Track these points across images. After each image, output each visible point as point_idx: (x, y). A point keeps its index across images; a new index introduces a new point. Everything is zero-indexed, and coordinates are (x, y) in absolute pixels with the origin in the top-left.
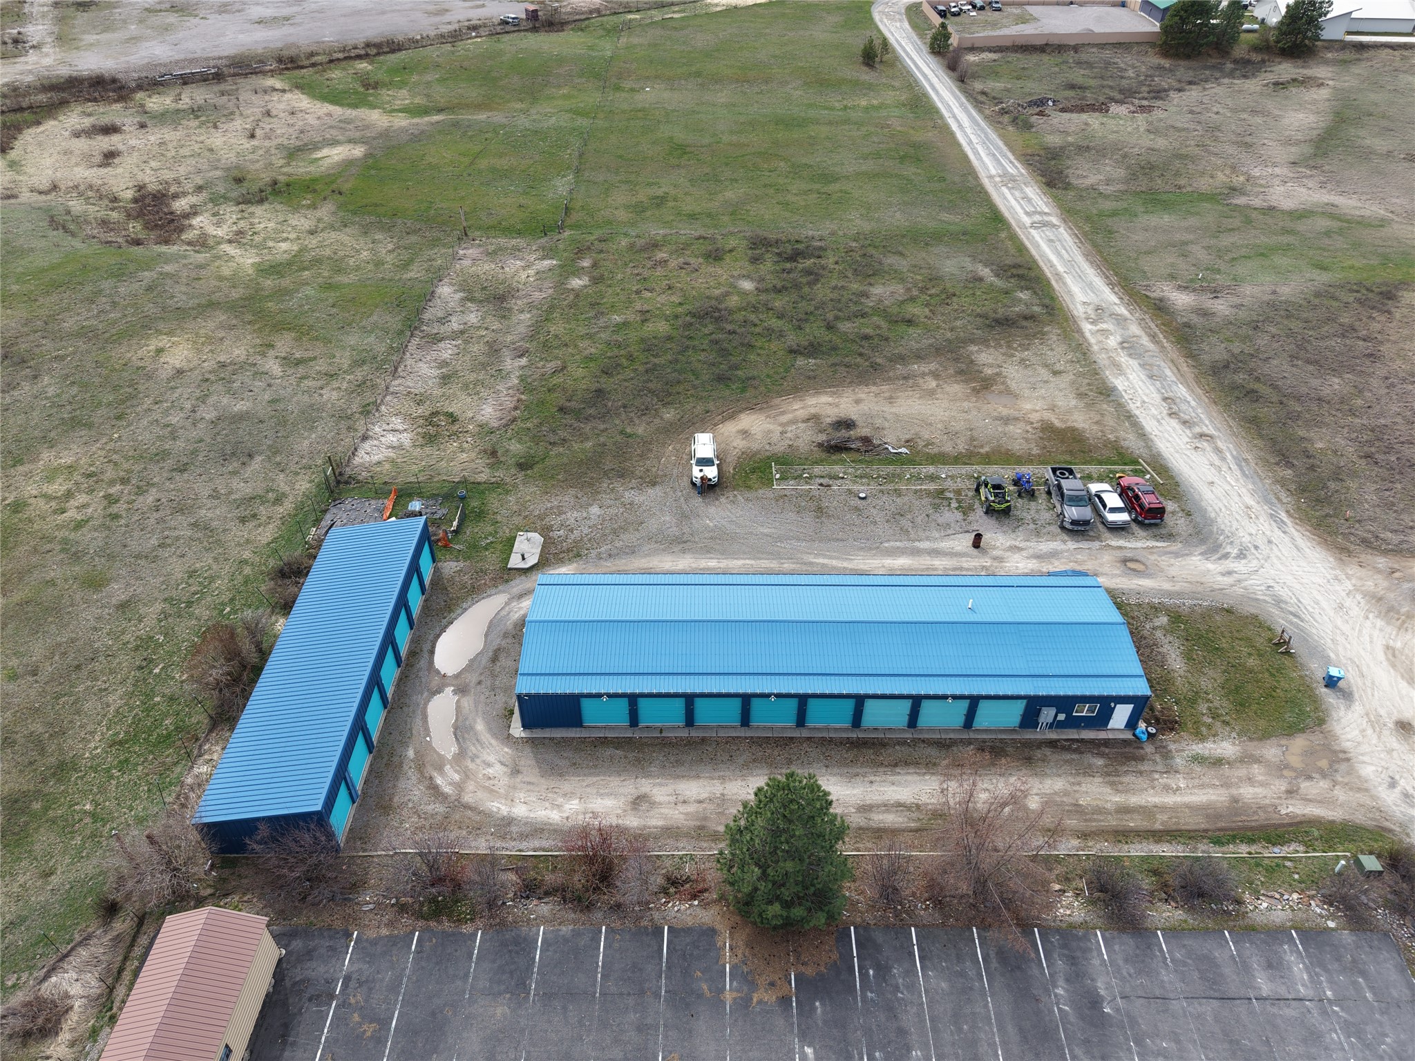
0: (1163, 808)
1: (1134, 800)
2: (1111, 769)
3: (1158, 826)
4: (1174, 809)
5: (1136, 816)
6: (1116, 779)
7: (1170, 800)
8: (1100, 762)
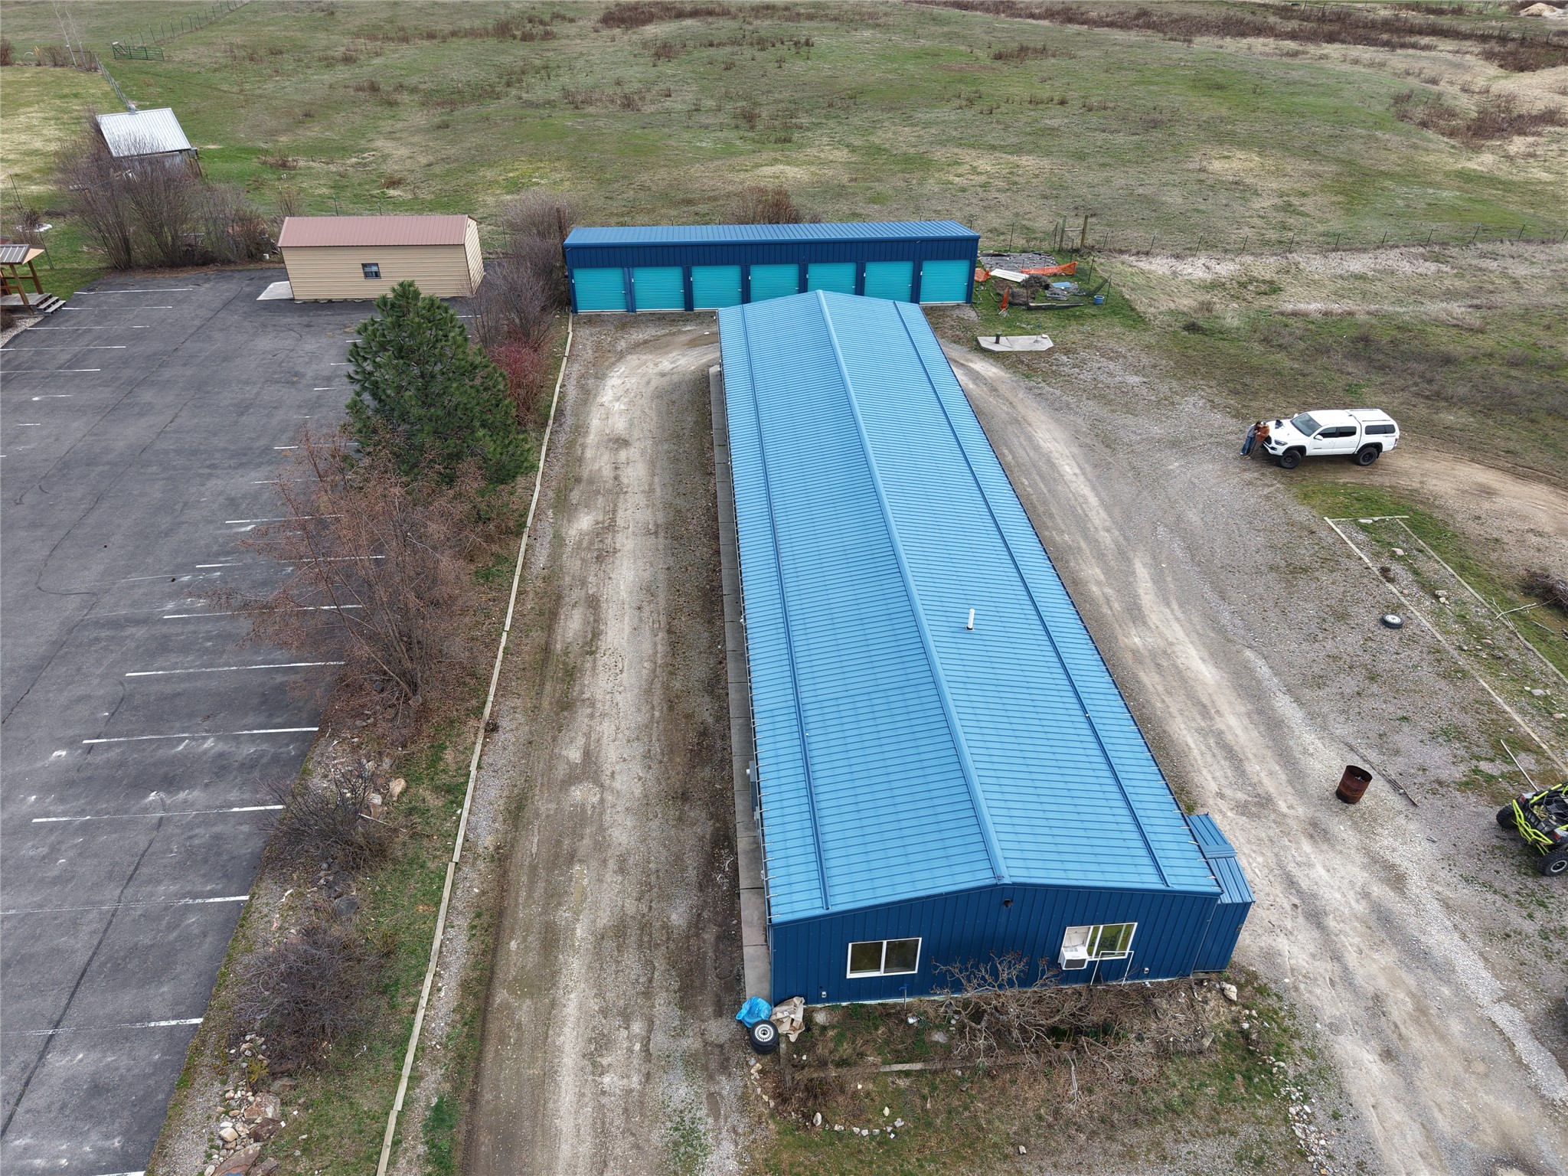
0: (548, 1018)
1: (574, 967)
2: (658, 936)
3: (501, 996)
4: (543, 1042)
5: (533, 959)
6: (632, 940)
7: (569, 1041)
8: (678, 917)
